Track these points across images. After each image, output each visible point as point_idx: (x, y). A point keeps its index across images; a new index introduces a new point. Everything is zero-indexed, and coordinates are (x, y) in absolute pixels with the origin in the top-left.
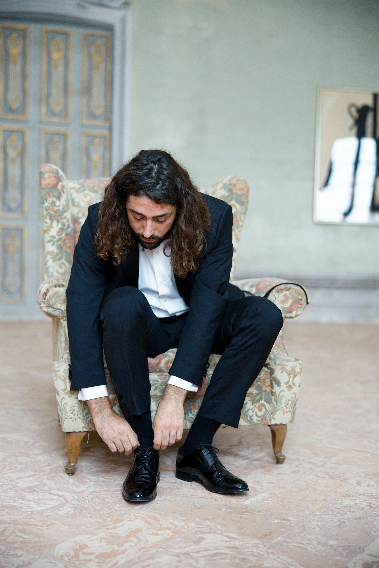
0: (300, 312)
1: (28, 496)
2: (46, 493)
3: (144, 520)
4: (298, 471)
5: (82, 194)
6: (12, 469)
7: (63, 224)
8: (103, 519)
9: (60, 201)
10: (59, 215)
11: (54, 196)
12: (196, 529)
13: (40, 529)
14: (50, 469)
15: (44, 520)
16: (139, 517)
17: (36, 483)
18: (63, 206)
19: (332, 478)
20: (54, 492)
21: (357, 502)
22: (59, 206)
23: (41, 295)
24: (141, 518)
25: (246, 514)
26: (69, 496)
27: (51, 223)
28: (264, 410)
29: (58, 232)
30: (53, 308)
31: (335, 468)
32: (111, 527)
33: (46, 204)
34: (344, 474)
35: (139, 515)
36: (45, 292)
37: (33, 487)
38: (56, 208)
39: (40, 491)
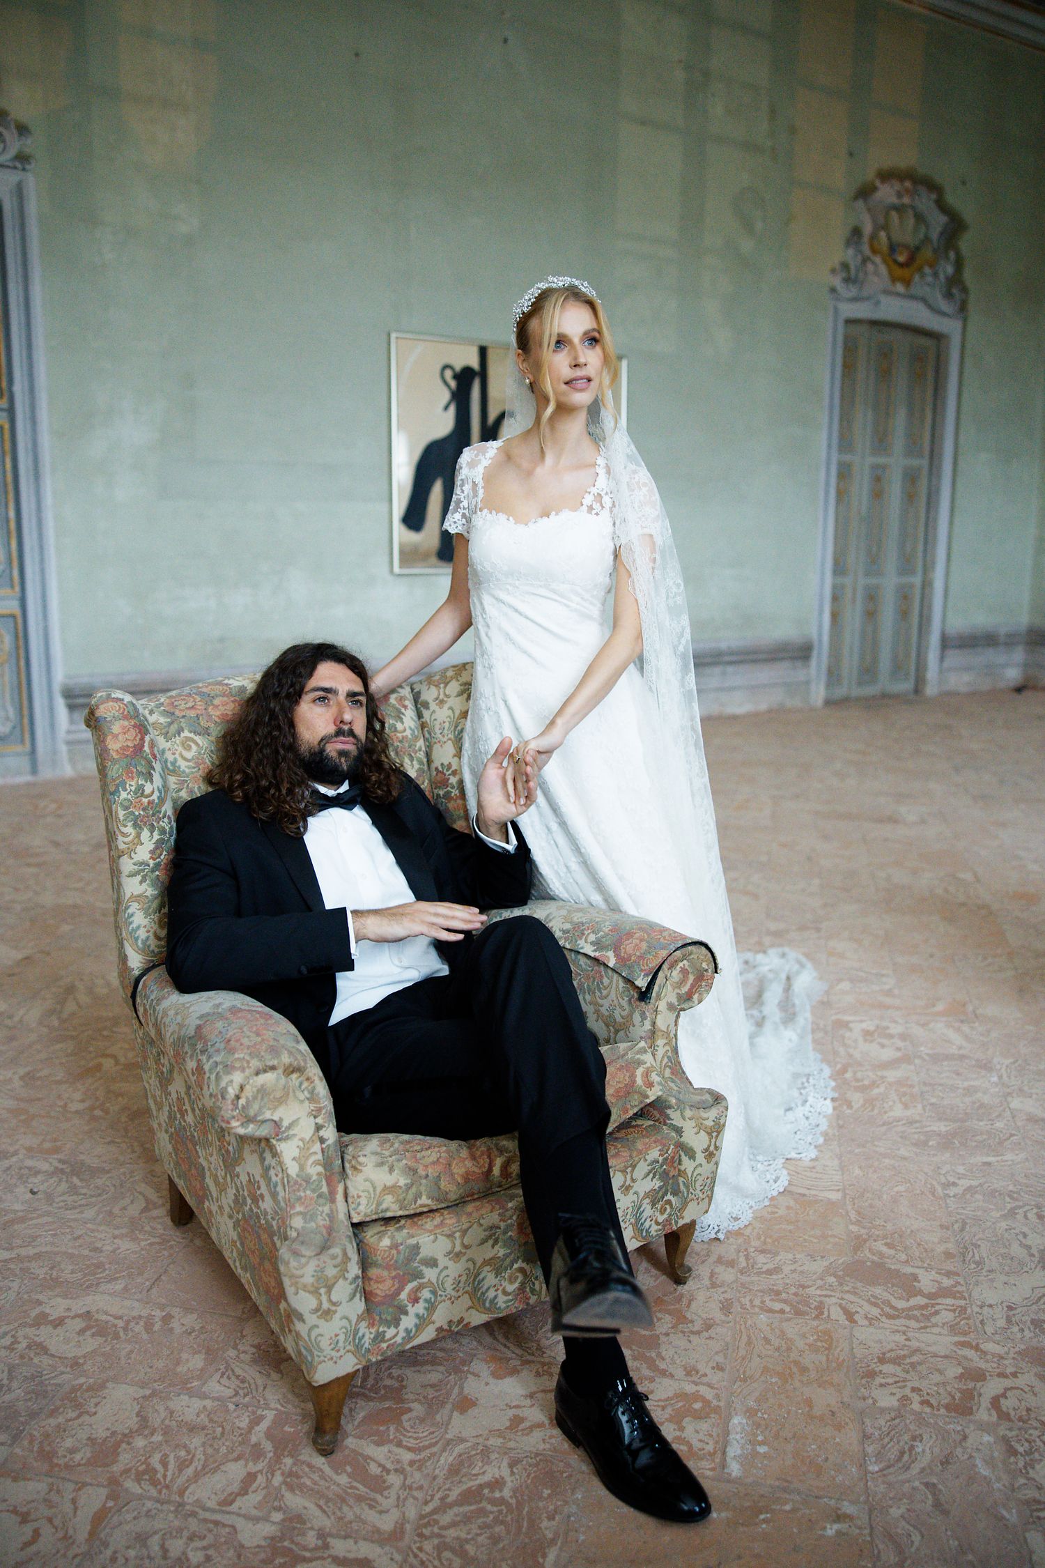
4: (729, 1303)
5: (178, 740)
6: (183, 1465)
7: (163, 831)
9: (152, 782)
10: (153, 815)
11: (140, 773)
17: (277, 1518)
18: (157, 789)
19: (799, 1313)
21: (896, 1392)
22: (153, 792)
23: (229, 1102)
25: (761, 1517)
27: (138, 836)
28: (669, 1210)
29: (152, 852)
30: (256, 1121)
31: (776, 1271)
33: (124, 795)
34: (803, 1287)
36: (237, 1092)
37: (282, 1539)
38: (145, 801)
39: (308, 1554)
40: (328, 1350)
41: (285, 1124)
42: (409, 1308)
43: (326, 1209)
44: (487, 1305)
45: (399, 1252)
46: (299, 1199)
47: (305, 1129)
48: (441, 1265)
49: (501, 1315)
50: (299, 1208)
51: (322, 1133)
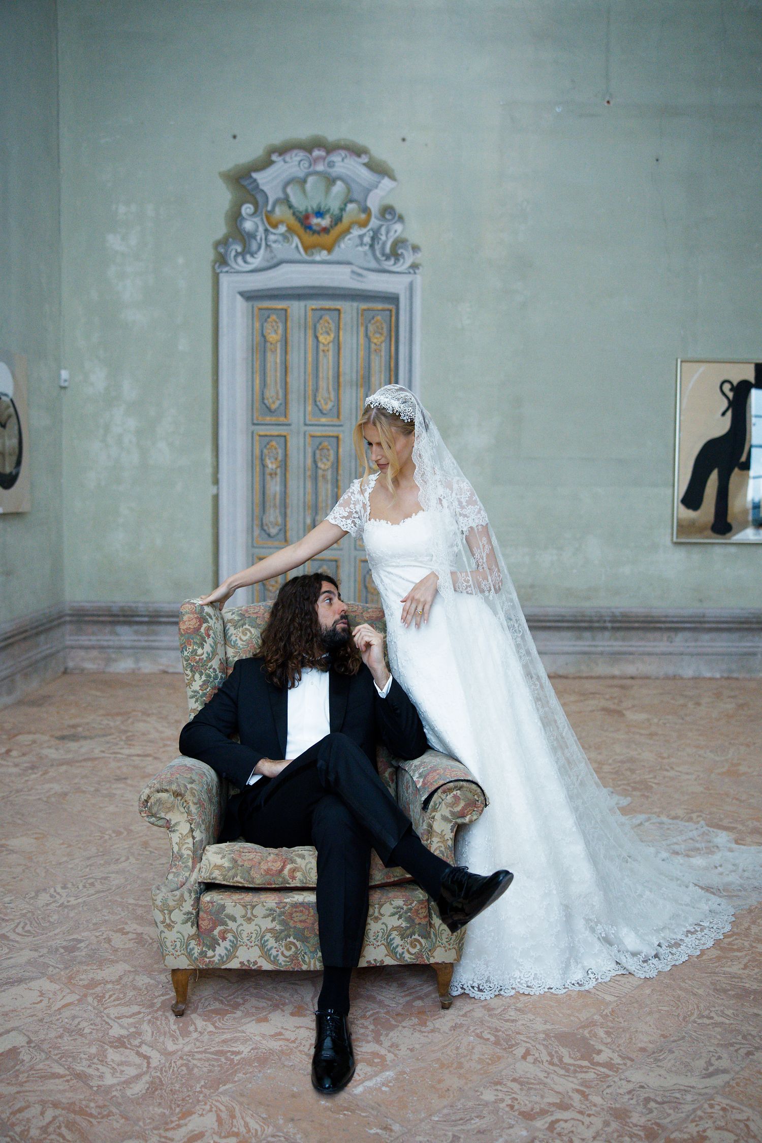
0: (475, 817)
1: (113, 1055)
2: (133, 1050)
3: (218, 1116)
4: (461, 1025)
5: (241, 630)
6: (118, 999)
7: (208, 676)
8: (171, 1108)
9: (203, 648)
10: (202, 666)
11: (195, 643)
12: (270, 1139)
13: (91, 1122)
14: (163, 1002)
15: (105, 1106)
16: (214, 1109)
17: (132, 1030)
18: (207, 653)
19: (497, 1043)
20: (144, 1049)
21: (501, 1095)
22: (203, 654)
24: (216, 1111)
25: (346, 1112)
26: (156, 1058)
27: (193, 676)
28: (418, 947)
29: (202, 686)
30: (156, 817)
31: (513, 1021)
32: (173, 1125)
33: (186, 653)
34: (519, 1033)
35: (217, 1104)
37: (125, 1037)
38: (197, 658)
39: (129, 1046)
40: (170, 949)
41: (173, 823)
42: (220, 941)
43: (187, 874)
44: (272, 958)
45: (213, 906)
46: (176, 865)
47: (184, 828)
48: (239, 922)
49: (282, 969)
50: (174, 870)
51: (194, 834)
